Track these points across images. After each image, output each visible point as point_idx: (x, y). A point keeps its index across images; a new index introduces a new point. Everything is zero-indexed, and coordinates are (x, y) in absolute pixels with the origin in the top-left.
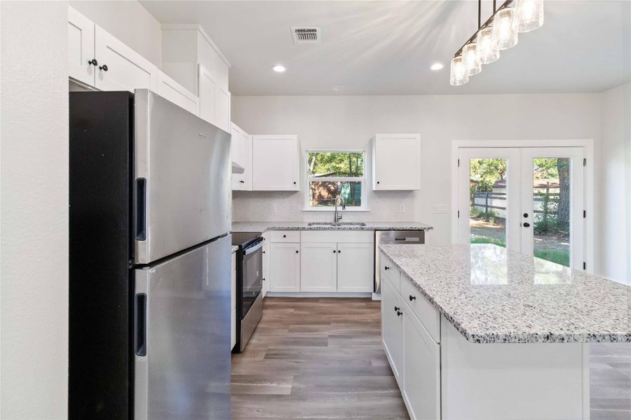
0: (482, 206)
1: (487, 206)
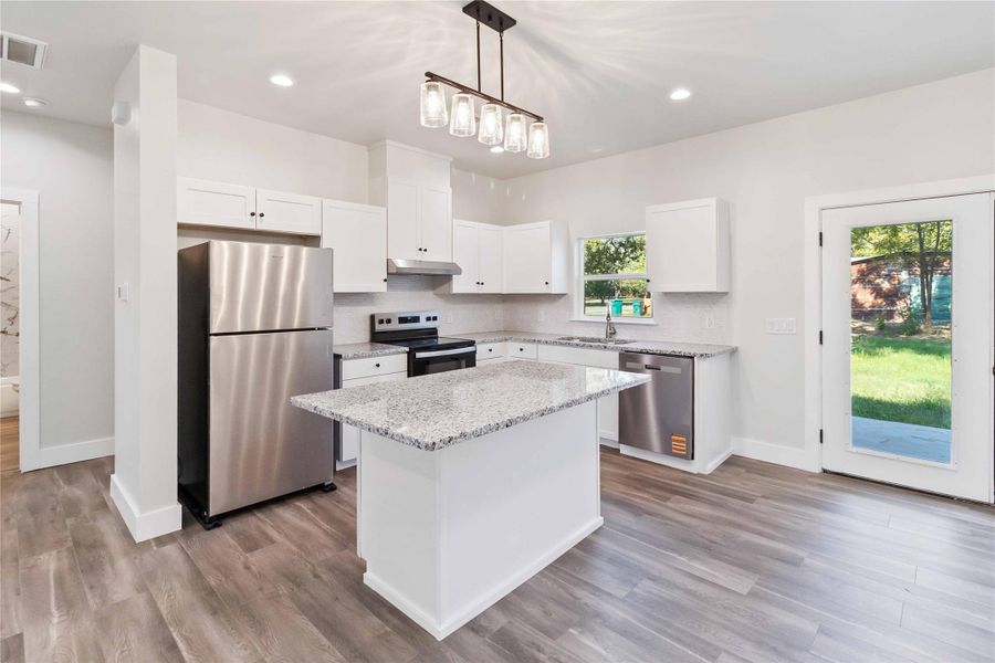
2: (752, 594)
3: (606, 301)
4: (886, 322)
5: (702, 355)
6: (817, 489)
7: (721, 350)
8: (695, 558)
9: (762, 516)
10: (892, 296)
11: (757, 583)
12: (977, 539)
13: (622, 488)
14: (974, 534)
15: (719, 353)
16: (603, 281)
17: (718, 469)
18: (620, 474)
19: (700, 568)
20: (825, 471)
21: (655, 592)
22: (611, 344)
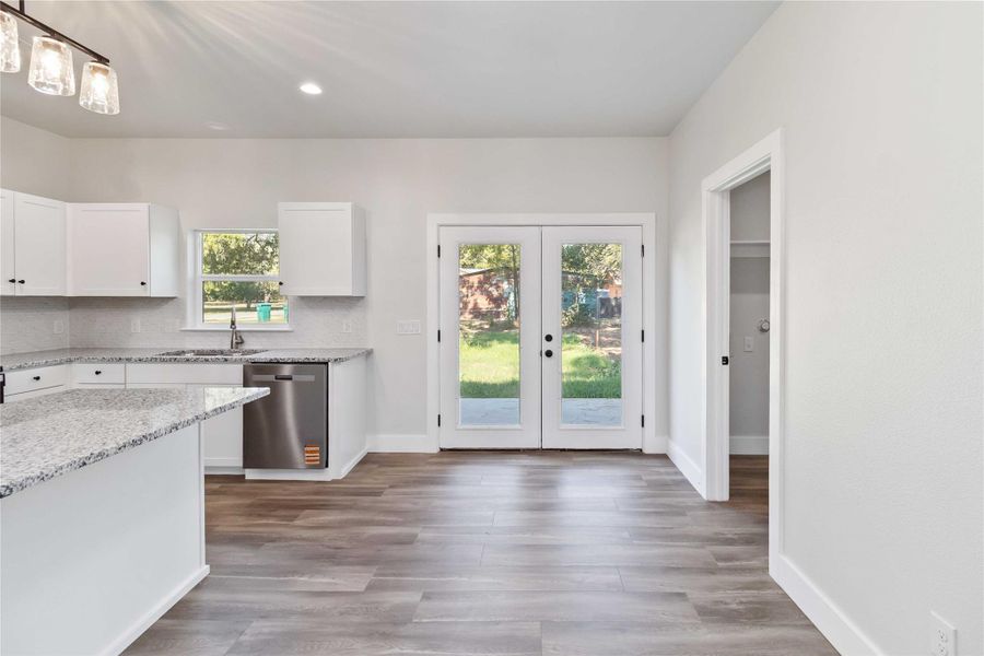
2: (371, 588)
3: (252, 306)
4: (495, 320)
5: (336, 360)
6: (434, 468)
7: (356, 353)
8: (318, 572)
9: (388, 505)
10: (498, 301)
11: (375, 575)
12: (534, 477)
13: (241, 520)
14: (530, 474)
15: (354, 357)
16: (248, 283)
17: (354, 471)
18: (239, 506)
19: (320, 582)
20: (442, 450)
21: (266, 630)
22: (236, 356)
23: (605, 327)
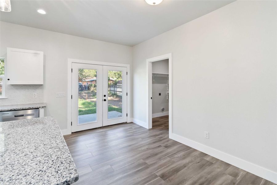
0: (112, 91)
1: (114, 91)
5: (43, 107)
20: (72, 133)
23: (83, 94)
